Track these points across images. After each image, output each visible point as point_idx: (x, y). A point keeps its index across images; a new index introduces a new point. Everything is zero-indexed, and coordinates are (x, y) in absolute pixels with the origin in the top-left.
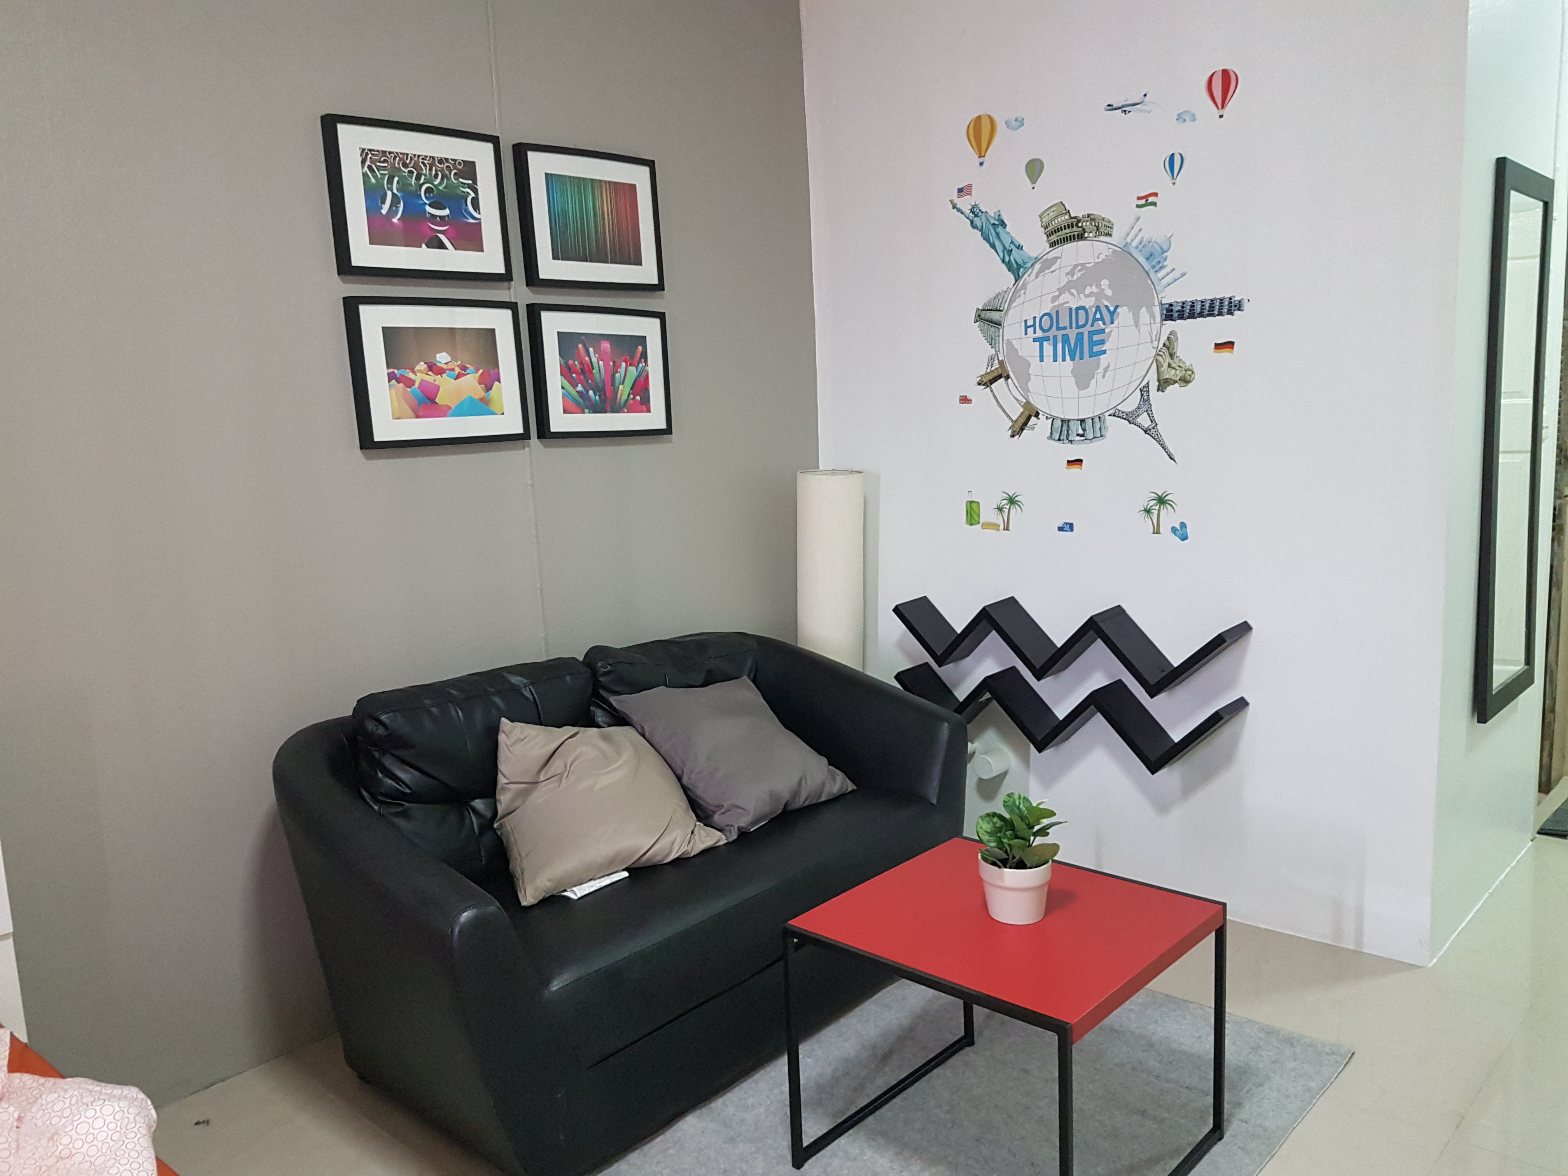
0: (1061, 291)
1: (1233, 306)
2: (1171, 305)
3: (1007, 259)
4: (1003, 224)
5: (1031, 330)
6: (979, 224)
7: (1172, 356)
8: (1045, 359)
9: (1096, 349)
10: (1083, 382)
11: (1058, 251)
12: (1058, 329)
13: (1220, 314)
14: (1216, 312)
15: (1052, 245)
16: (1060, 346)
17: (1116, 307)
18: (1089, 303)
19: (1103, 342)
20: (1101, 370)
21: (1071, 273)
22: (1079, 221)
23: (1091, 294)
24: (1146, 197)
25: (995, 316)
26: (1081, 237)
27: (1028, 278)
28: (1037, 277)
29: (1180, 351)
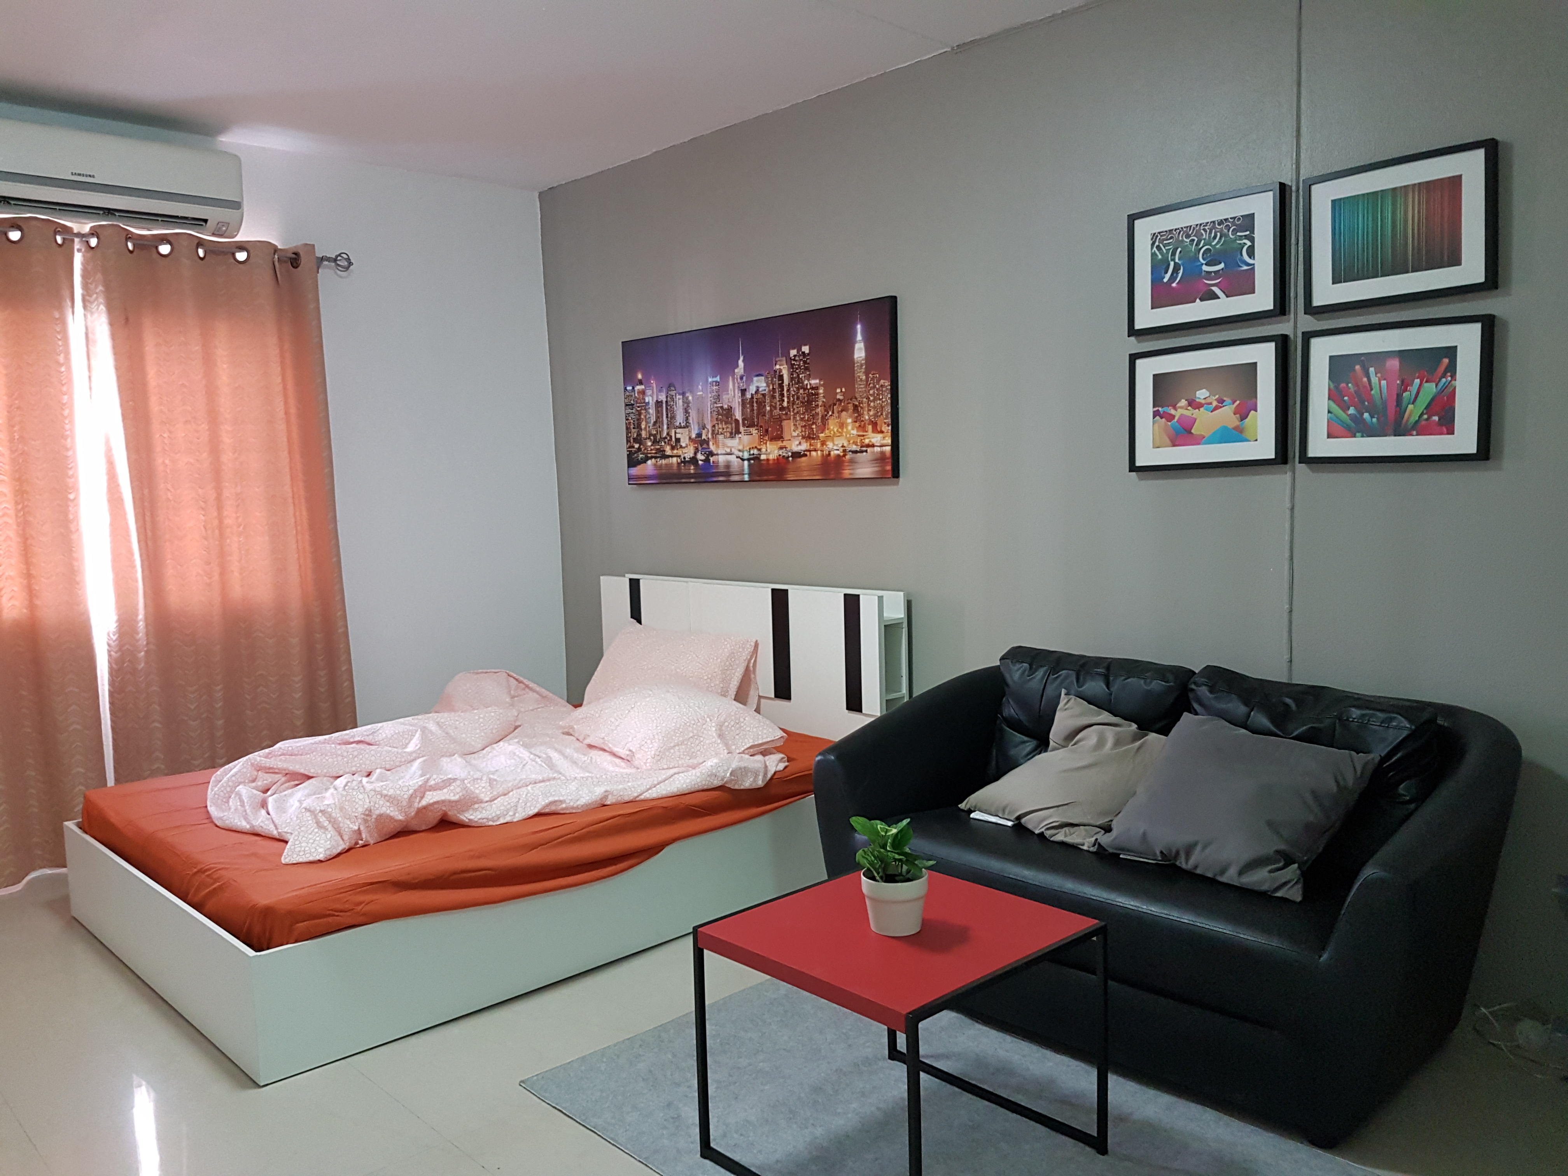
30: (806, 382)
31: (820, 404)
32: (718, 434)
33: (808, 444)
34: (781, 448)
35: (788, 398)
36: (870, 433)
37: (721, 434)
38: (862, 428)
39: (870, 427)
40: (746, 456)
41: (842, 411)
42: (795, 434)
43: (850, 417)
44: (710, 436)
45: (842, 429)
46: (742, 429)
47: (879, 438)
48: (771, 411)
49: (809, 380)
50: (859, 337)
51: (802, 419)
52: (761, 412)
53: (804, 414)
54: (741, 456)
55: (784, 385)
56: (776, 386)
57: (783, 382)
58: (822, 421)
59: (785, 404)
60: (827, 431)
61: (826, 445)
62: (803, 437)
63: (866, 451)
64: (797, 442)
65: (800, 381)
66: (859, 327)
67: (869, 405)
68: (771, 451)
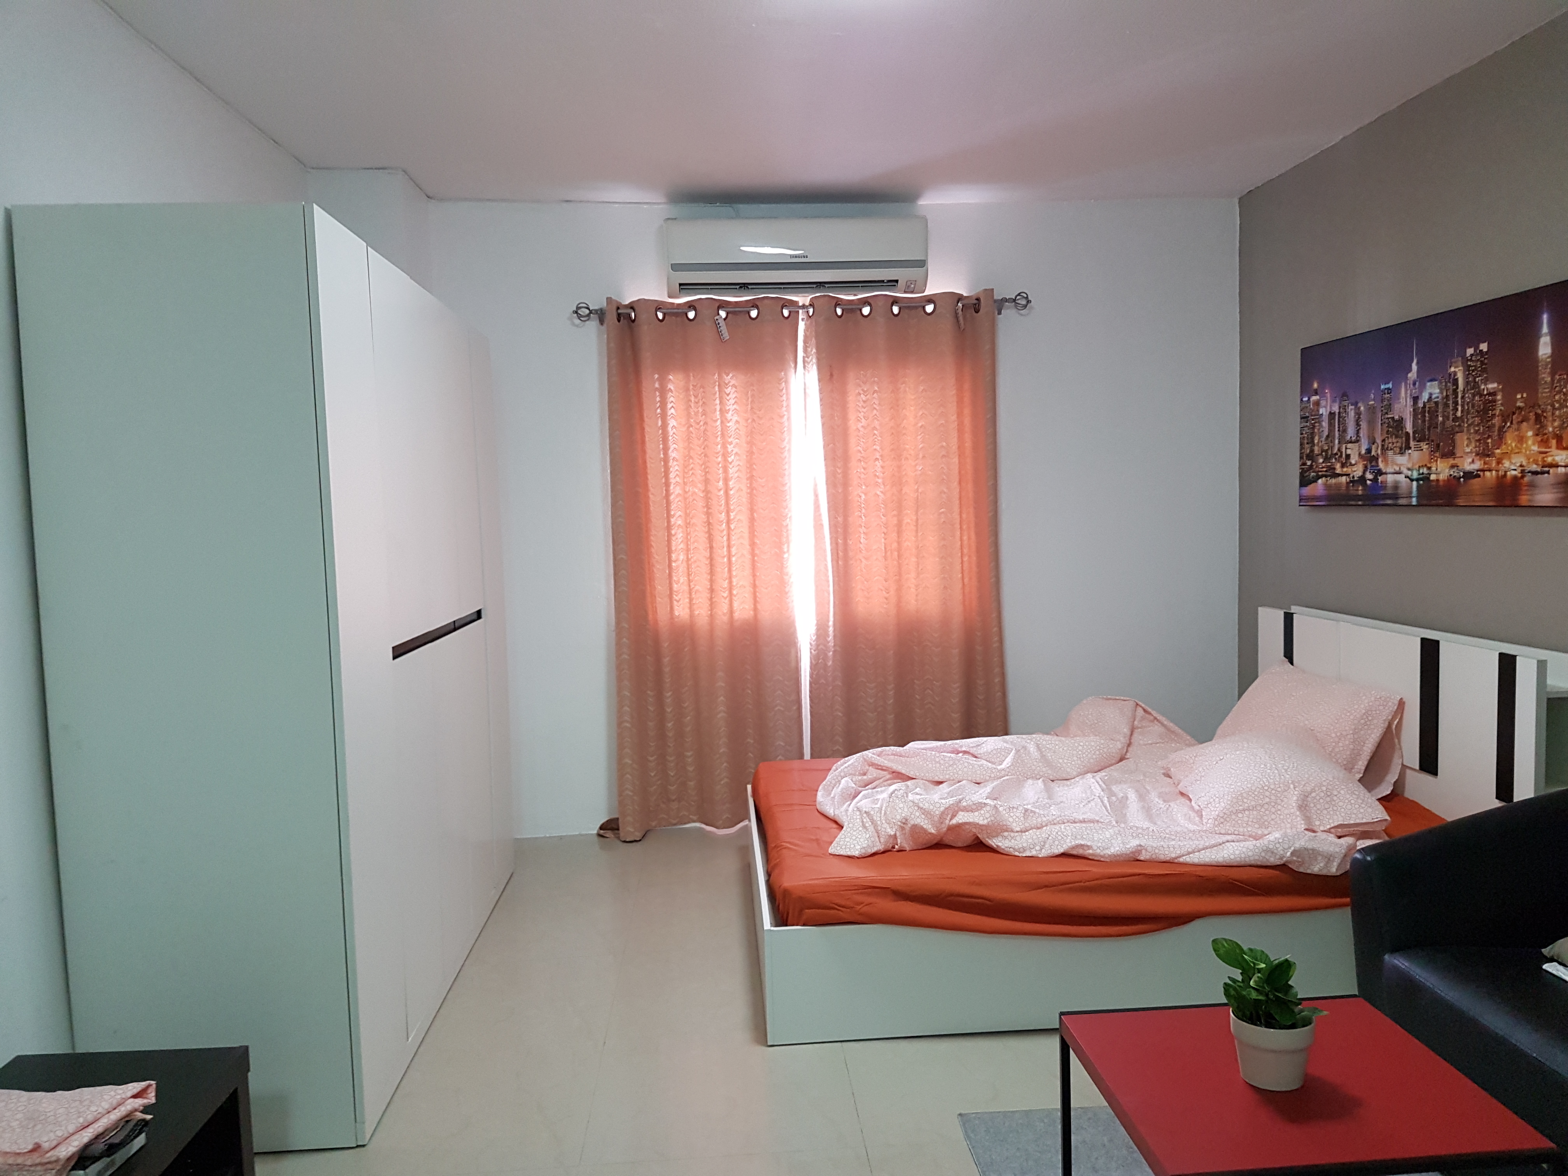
30: (1483, 387)
31: (1497, 414)
32: (1387, 449)
33: (1482, 462)
34: (1452, 467)
35: (1463, 406)
36: (1554, 451)
37: (1391, 449)
38: (1544, 442)
39: (1554, 442)
40: (1415, 475)
41: (1522, 422)
42: (1468, 450)
43: (1531, 429)
44: (1379, 452)
45: (1522, 444)
46: (1412, 443)
47: (1564, 457)
48: (1443, 423)
49: (1486, 385)
50: (1545, 329)
51: (1476, 432)
52: (1433, 425)
53: (1478, 425)
54: (1409, 475)
55: (1459, 390)
56: (1450, 392)
57: (1457, 388)
58: (1499, 435)
59: (1459, 414)
60: (1504, 447)
61: (1502, 464)
62: (1477, 454)
63: (1548, 472)
64: (1470, 460)
65: (1476, 385)
66: (1545, 317)
67: (1553, 414)
68: (1442, 471)
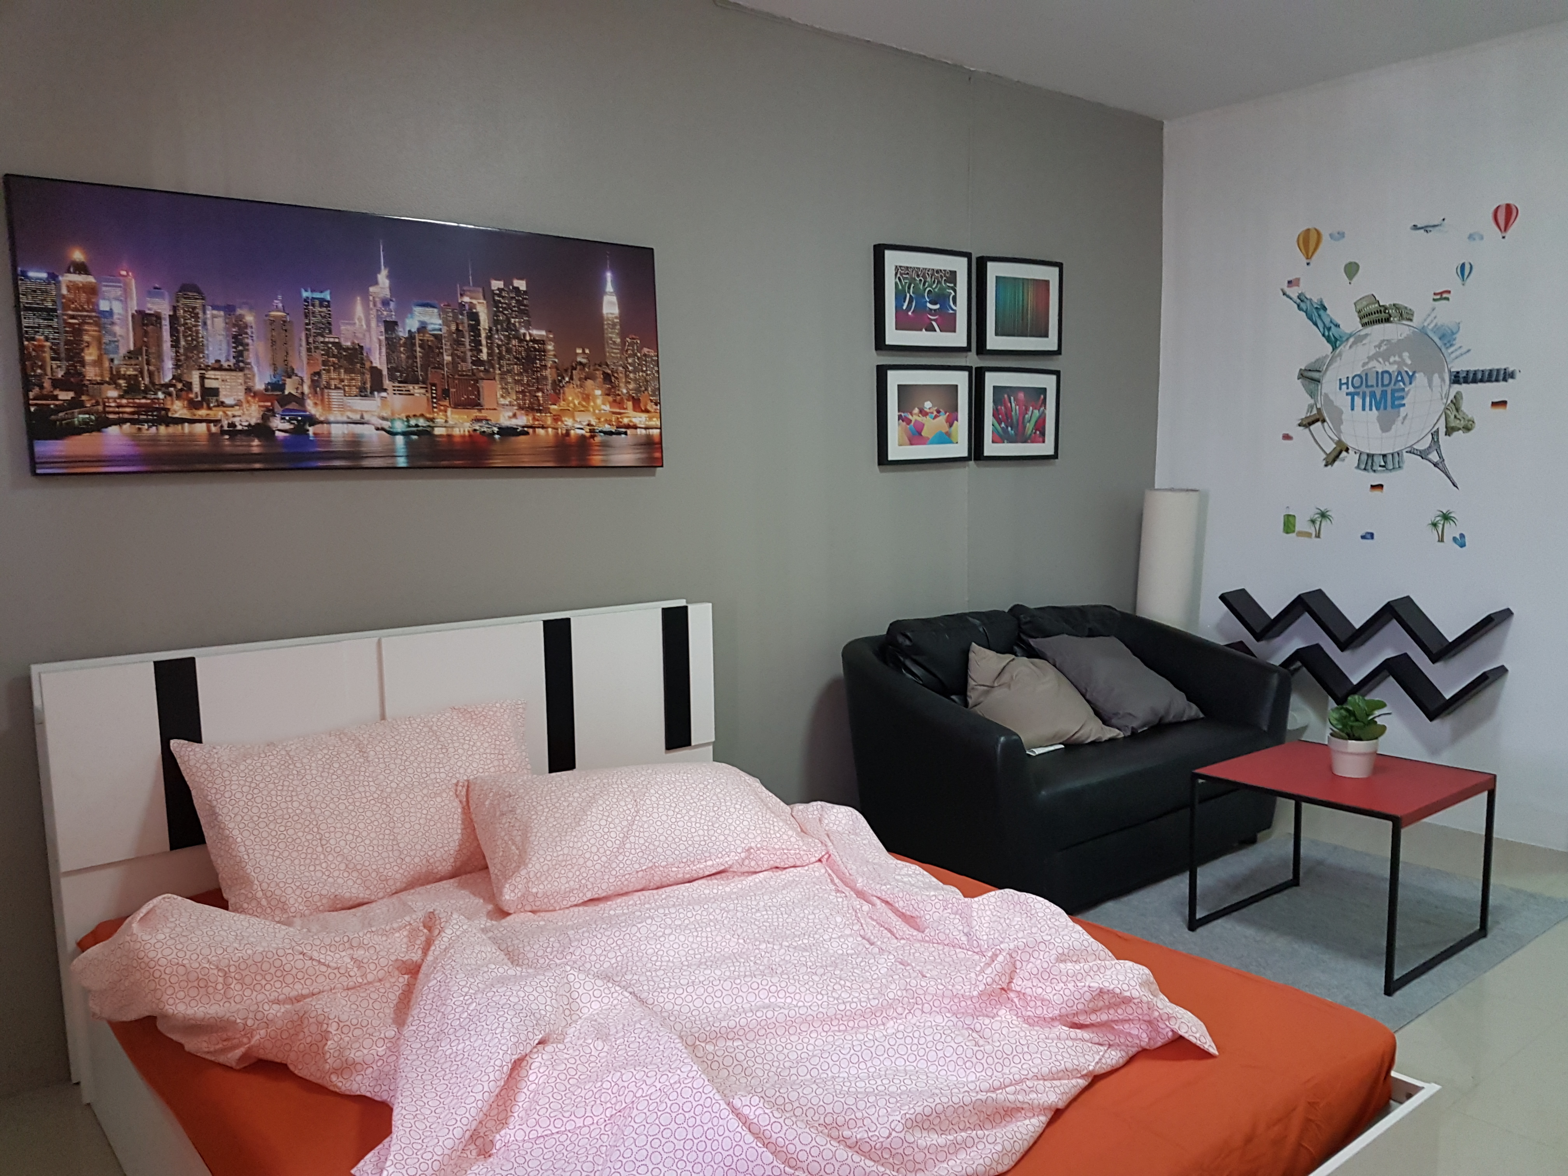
0: (1370, 359)
1: (1507, 375)
2: (1458, 373)
3: (1327, 334)
4: (1325, 309)
5: (1344, 387)
6: (1305, 308)
7: (1457, 410)
8: (1355, 408)
9: (1396, 403)
10: (1386, 427)
11: (1368, 330)
12: (1367, 386)
13: (1497, 380)
14: (1494, 378)
15: (1364, 325)
16: (1368, 400)
17: (1414, 373)
18: (1393, 369)
19: (1403, 398)
20: (1401, 418)
21: (1379, 346)
22: (1386, 308)
23: (1395, 362)
24: (1441, 293)
25: (1315, 375)
26: (1387, 320)
27: (1344, 348)
28: (1350, 347)
29: (1464, 407)
30: (523, 331)
31: (549, 365)
32: (328, 387)
33: (530, 418)
34: (478, 420)
35: (490, 348)
36: (630, 411)
37: (337, 388)
38: (618, 402)
39: (630, 404)
40: (399, 426)
41: (586, 379)
42: (502, 401)
43: (600, 388)
44: (306, 389)
45: (588, 403)
46: (387, 383)
47: (644, 419)
48: (454, 363)
49: (528, 329)
50: (609, 288)
51: (517, 382)
53: (520, 374)
54: (386, 427)
55: (481, 328)
56: (464, 328)
57: (478, 322)
58: (554, 389)
59: (484, 356)
60: (562, 403)
61: (562, 422)
62: (521, 408)
63: (626, 433)
64: (511, 414)
65: (510, 327)
66: (609, 275)
67: (627, 376)
